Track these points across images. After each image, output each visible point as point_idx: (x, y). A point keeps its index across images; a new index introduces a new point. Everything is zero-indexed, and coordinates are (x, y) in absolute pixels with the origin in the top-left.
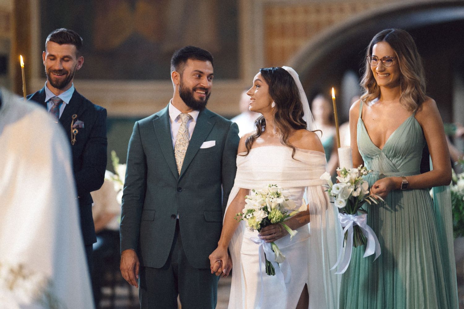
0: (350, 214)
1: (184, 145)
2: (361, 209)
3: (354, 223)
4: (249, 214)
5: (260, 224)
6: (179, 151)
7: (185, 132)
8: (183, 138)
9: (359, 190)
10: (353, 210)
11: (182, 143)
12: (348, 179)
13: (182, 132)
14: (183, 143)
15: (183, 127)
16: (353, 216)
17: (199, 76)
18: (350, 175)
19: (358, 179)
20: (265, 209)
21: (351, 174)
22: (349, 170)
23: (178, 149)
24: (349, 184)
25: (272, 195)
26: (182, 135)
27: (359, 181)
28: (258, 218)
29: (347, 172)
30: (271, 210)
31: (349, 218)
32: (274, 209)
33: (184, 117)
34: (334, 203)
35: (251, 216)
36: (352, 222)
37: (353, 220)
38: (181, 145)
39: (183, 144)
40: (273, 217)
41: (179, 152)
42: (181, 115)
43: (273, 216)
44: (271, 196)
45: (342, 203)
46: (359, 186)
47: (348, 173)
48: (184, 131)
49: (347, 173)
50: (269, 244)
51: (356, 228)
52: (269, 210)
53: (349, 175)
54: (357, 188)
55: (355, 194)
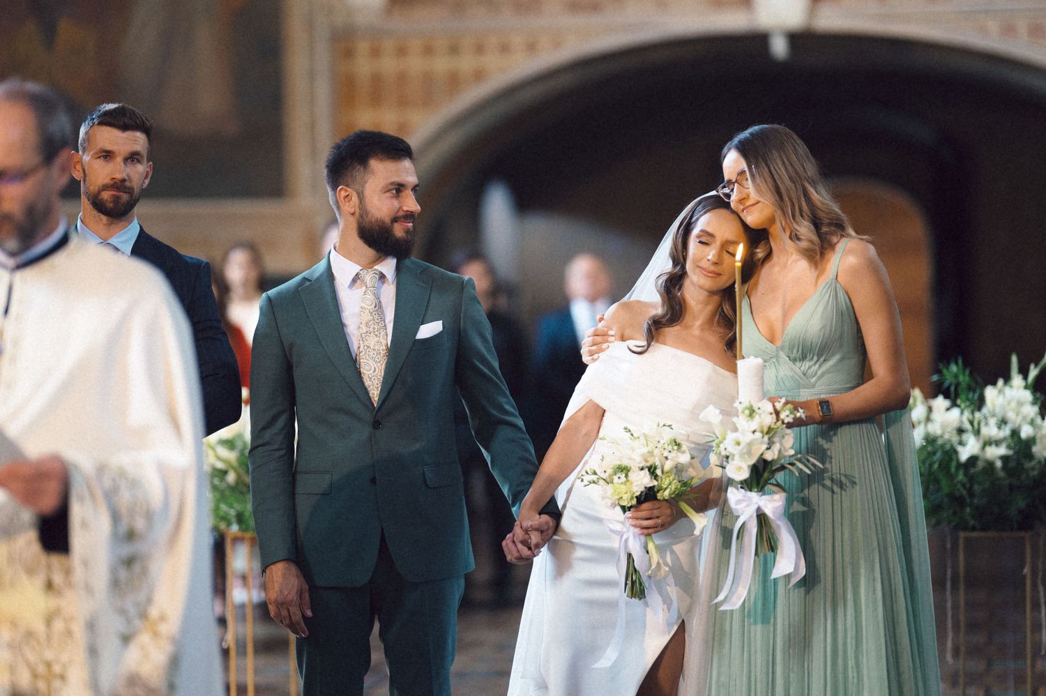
0: (751, 491)
1: (376, 333)
2: (775, 482)
3: (759, 509)
4: (619, 475)
5: (637, 497)
6: (368, 347)
7: (375, 307)
8: (374, 320)
9: (776, 447)
10: (758, 485)
11: (371, 330)
12: (754, 424)
13: (370, 307)
14: (374, 328)
15: (370, 297)
16: (758, 495)
17: (396, 192)
18: (760, 415)
19: (775, 427)
20: (652, 470)
21: (762, 416)
22: (759, 408)
23: (366, 343)
24: (758, 435)
25: (668, 445)
26: (369, 314)
27: (779, 430)
28: (637, 486)
29: (754, 411)
30: (663, 472)
31: (750, 499)
32: (667, 473)
33: (369, 277)
34: (725, 468)
35: (623, 479)
36: (756, 506)
37: (757, 503)
38: (370, 333)
39: (374, 332)
40: (666, 489)
41: (369, 349)
42: (361, 272)
43: (665, 486)
44: (666, 445)
45: (742, 470)
46: (776, 439)
47: (757, 413)
48: (374, 305)
49: (754, 414)
50: (643, 538)
51: (762, 518)
52: (658, 472)
53: (757, 416)
54: (774, 443)
55: (769, 456)
